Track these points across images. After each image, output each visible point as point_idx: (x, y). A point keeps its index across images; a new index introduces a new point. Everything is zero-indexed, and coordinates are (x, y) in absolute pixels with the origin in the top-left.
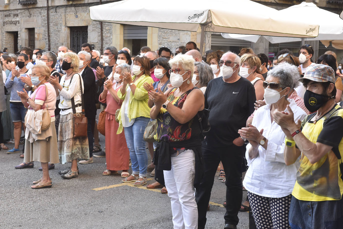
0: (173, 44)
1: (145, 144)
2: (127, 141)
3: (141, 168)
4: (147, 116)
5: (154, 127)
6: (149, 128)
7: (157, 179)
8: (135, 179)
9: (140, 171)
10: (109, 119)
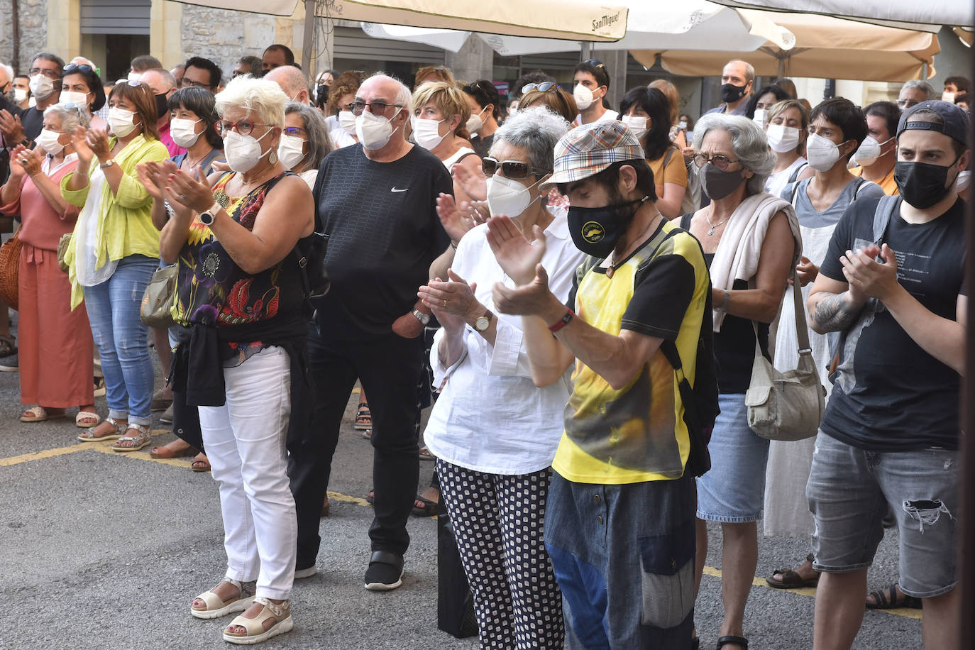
0: (225, 51)
1: (144, 333)
2: (92, 325)
3: (134, 399)
4: (152, 254)
5: (170, 285)
6: (156, 288)
7: (180, 431)
8: (118, 431)
9: (131, 409)
10: (30, 260)
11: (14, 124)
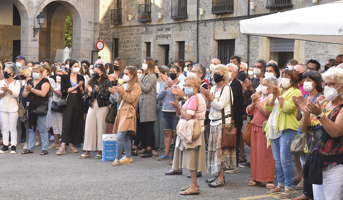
0: (320, 57)
1: (291, 157)
2: (273, 153)
3: (287, 180)
4: (294, 129)
5: (301, 140)
6: (296, 141)
8: (281, 191)
9: (285, 183)
10: (255, 130)
11: (250, 83)
